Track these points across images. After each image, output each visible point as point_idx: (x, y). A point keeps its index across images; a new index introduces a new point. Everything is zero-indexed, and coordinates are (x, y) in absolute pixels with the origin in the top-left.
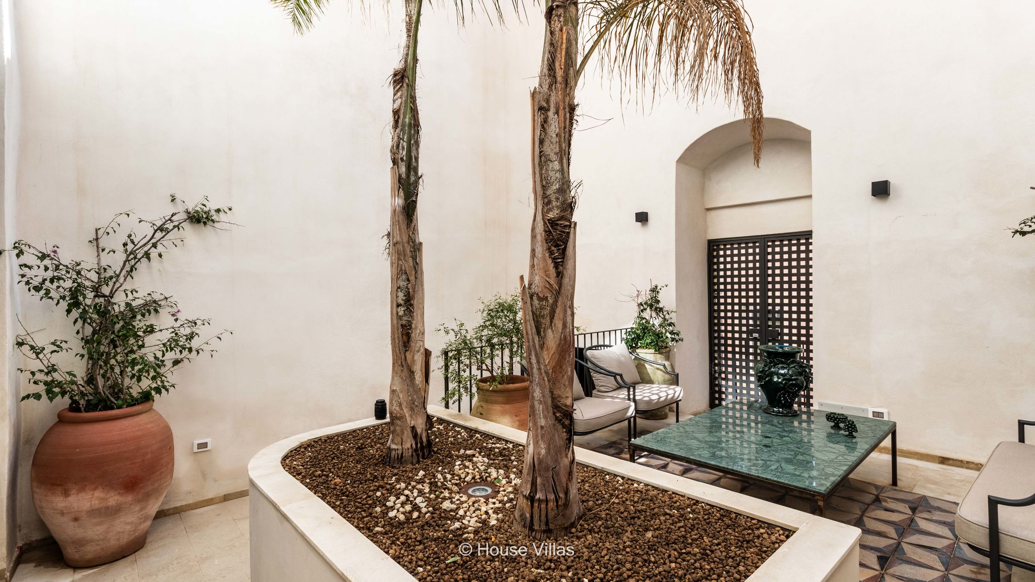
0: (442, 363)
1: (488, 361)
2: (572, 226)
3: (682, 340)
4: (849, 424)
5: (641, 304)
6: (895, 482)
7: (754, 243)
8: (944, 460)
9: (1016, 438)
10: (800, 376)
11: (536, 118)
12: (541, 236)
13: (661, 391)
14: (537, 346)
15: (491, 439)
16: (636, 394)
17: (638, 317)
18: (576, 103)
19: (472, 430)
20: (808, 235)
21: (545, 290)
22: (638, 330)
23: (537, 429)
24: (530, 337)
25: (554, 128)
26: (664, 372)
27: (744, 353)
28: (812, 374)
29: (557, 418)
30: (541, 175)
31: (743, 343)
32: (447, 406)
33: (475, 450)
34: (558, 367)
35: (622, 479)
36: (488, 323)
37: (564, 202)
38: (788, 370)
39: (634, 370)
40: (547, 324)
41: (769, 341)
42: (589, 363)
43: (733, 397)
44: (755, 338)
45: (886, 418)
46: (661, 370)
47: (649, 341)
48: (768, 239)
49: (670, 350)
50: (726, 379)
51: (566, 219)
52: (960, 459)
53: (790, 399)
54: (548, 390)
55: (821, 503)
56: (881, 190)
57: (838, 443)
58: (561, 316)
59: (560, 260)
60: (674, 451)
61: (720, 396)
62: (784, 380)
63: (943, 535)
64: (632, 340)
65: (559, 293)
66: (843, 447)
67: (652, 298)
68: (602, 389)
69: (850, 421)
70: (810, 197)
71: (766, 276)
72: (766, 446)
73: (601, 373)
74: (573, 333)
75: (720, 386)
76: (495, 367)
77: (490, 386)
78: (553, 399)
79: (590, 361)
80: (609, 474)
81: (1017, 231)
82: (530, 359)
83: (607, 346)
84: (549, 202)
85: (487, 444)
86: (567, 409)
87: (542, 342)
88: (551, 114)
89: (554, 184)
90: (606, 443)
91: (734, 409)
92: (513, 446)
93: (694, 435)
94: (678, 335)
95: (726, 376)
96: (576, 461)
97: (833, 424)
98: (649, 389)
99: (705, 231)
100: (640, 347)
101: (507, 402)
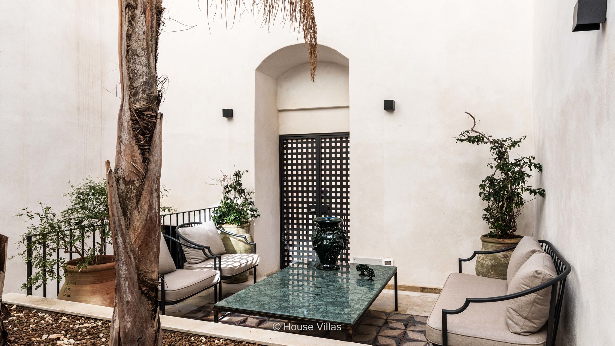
0: (23, 248)
1: (78, 244)
2: (159, 117)
3: (259, 216)
4: (370, 271)
5: (227, 187)
6: (396, 309)
7: (312, 139)
8: (423, 290)
9: (457, 271)
10: (341, 239)
11: (124, 13)
12: (128, 124)
13: (242, 259)
14: (123, 227)
15: (79, 320)
16: (222, 263)
17: (224, 198)
18: (163, 7)
19: (58, 313)
20: (346, 135)
21: (132, 175)
22: (224, 209)
23: (123, 304)
24: (117, 219)
25: (141, 25)
26: (245, 243)
27: (305, 224)
28: (349, 237)
29: (143, 292)
30: (128, 68)
31: (305, 216)
32: (29, 292)
33: (60, 333)
34: (144, 245)
35: (205, 338)
36: (78, 206)
37: (150, 95)
38: (333, 235)
39: (220, 242)
40: (134, 206)
41: (322, 214)
42: (180, 239)
43: (297, 259)
44: (313, 212)
45: (392, 265)
46: (242, 241)
47: (232, 218)
48: (321, 137)
49: (250, 225)
50: (293, 245)
51: (152, 110)
52: (431, 288)
53: (334, 257)
54: (134, 267)
55: (351, 332)
56: (389, 106)
57: (363, 286)
58: (148, 199)
59: (146, 147)
60: (250, 308)
61: (288, 259)
62: (330, 243)
63: (421, 340)
64: (219, 217)
65: (145, 177)
66: (366, 288)
67: (235, 182)
68: (193, 261)
69: (371, 269)
70: (348, 107)
71: (321, 164)
72: (317, 294)
73: (191, 247)
74: (159, 214)
75: (288, 251)
76: (86, 248)
77: (79, 267)
78: (139, 274)
79: (182, 238)
80: (194, 335)
81: (458, 139)
82: (116, 239)
83: (197, 223)
84: (136, 93)
85: (74, 325)
86: (152, 283)
87: (128, 223)
88: (138, 12)
89: (141, 77)
90: (195, 308)
91: (298, 268)
92: (102, 323)
93: (266, 292)
94: (256, 212)
95: (293, 243)
96: (161, 328)
97: (360, 273)
98: (232, 258)
99: (278, 128)
100: (226, 223)
101: (98, 281)
